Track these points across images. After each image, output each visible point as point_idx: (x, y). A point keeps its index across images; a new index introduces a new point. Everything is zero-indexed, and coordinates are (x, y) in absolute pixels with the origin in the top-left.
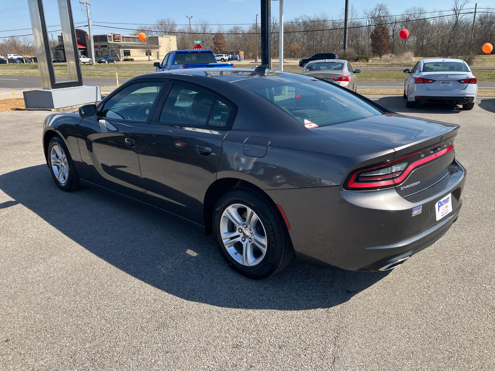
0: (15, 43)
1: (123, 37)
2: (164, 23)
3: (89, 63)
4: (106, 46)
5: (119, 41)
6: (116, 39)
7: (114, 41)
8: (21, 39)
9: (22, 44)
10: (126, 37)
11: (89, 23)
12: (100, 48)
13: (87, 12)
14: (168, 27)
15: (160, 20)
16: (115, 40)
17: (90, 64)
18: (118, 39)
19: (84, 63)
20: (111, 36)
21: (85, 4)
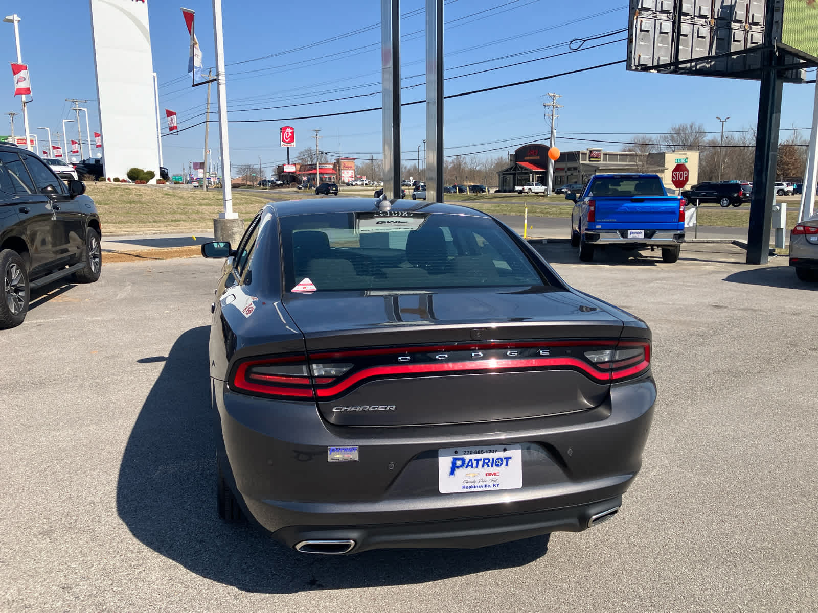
0: (460, 165)
1: (605, 155)
2: (683, 131)
3: (543, 194)
4: (575, 169)
5: (598, 161)
6: (593, 158)
7: (590, 161)
8: (468, 159)
9: (469, 166)
10: (610, 155)
11: (551, 136)
12: (566, 172)
13: (552, 119)
14: (689, 137)
15: (677, 127)
16: (591, 159)
17: (545, 195)
18: (596, 158)
19: (536, 193)
20: (586, 154)
21: (551, 108)
